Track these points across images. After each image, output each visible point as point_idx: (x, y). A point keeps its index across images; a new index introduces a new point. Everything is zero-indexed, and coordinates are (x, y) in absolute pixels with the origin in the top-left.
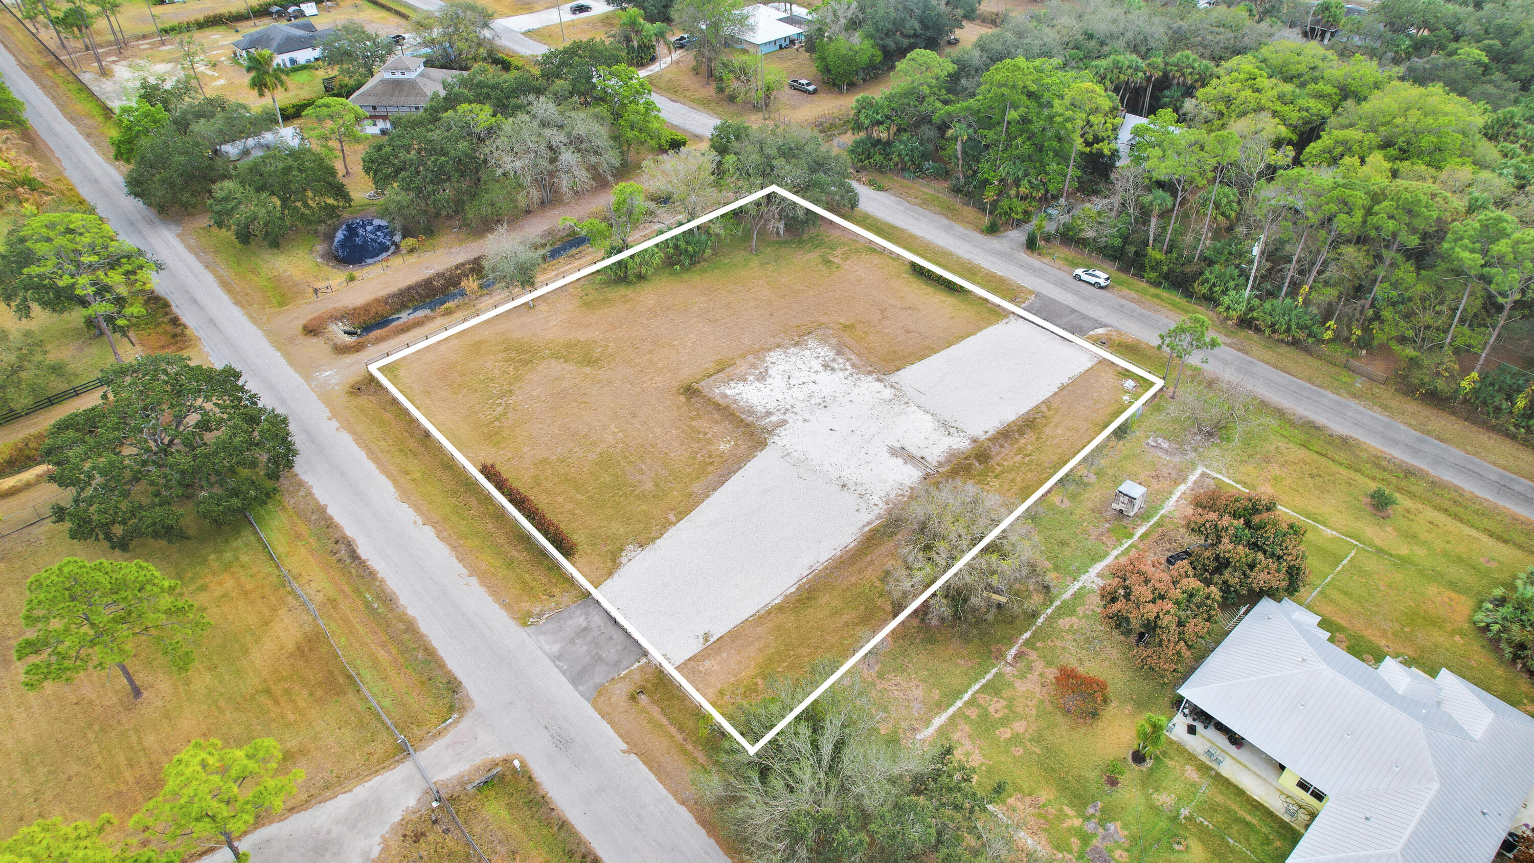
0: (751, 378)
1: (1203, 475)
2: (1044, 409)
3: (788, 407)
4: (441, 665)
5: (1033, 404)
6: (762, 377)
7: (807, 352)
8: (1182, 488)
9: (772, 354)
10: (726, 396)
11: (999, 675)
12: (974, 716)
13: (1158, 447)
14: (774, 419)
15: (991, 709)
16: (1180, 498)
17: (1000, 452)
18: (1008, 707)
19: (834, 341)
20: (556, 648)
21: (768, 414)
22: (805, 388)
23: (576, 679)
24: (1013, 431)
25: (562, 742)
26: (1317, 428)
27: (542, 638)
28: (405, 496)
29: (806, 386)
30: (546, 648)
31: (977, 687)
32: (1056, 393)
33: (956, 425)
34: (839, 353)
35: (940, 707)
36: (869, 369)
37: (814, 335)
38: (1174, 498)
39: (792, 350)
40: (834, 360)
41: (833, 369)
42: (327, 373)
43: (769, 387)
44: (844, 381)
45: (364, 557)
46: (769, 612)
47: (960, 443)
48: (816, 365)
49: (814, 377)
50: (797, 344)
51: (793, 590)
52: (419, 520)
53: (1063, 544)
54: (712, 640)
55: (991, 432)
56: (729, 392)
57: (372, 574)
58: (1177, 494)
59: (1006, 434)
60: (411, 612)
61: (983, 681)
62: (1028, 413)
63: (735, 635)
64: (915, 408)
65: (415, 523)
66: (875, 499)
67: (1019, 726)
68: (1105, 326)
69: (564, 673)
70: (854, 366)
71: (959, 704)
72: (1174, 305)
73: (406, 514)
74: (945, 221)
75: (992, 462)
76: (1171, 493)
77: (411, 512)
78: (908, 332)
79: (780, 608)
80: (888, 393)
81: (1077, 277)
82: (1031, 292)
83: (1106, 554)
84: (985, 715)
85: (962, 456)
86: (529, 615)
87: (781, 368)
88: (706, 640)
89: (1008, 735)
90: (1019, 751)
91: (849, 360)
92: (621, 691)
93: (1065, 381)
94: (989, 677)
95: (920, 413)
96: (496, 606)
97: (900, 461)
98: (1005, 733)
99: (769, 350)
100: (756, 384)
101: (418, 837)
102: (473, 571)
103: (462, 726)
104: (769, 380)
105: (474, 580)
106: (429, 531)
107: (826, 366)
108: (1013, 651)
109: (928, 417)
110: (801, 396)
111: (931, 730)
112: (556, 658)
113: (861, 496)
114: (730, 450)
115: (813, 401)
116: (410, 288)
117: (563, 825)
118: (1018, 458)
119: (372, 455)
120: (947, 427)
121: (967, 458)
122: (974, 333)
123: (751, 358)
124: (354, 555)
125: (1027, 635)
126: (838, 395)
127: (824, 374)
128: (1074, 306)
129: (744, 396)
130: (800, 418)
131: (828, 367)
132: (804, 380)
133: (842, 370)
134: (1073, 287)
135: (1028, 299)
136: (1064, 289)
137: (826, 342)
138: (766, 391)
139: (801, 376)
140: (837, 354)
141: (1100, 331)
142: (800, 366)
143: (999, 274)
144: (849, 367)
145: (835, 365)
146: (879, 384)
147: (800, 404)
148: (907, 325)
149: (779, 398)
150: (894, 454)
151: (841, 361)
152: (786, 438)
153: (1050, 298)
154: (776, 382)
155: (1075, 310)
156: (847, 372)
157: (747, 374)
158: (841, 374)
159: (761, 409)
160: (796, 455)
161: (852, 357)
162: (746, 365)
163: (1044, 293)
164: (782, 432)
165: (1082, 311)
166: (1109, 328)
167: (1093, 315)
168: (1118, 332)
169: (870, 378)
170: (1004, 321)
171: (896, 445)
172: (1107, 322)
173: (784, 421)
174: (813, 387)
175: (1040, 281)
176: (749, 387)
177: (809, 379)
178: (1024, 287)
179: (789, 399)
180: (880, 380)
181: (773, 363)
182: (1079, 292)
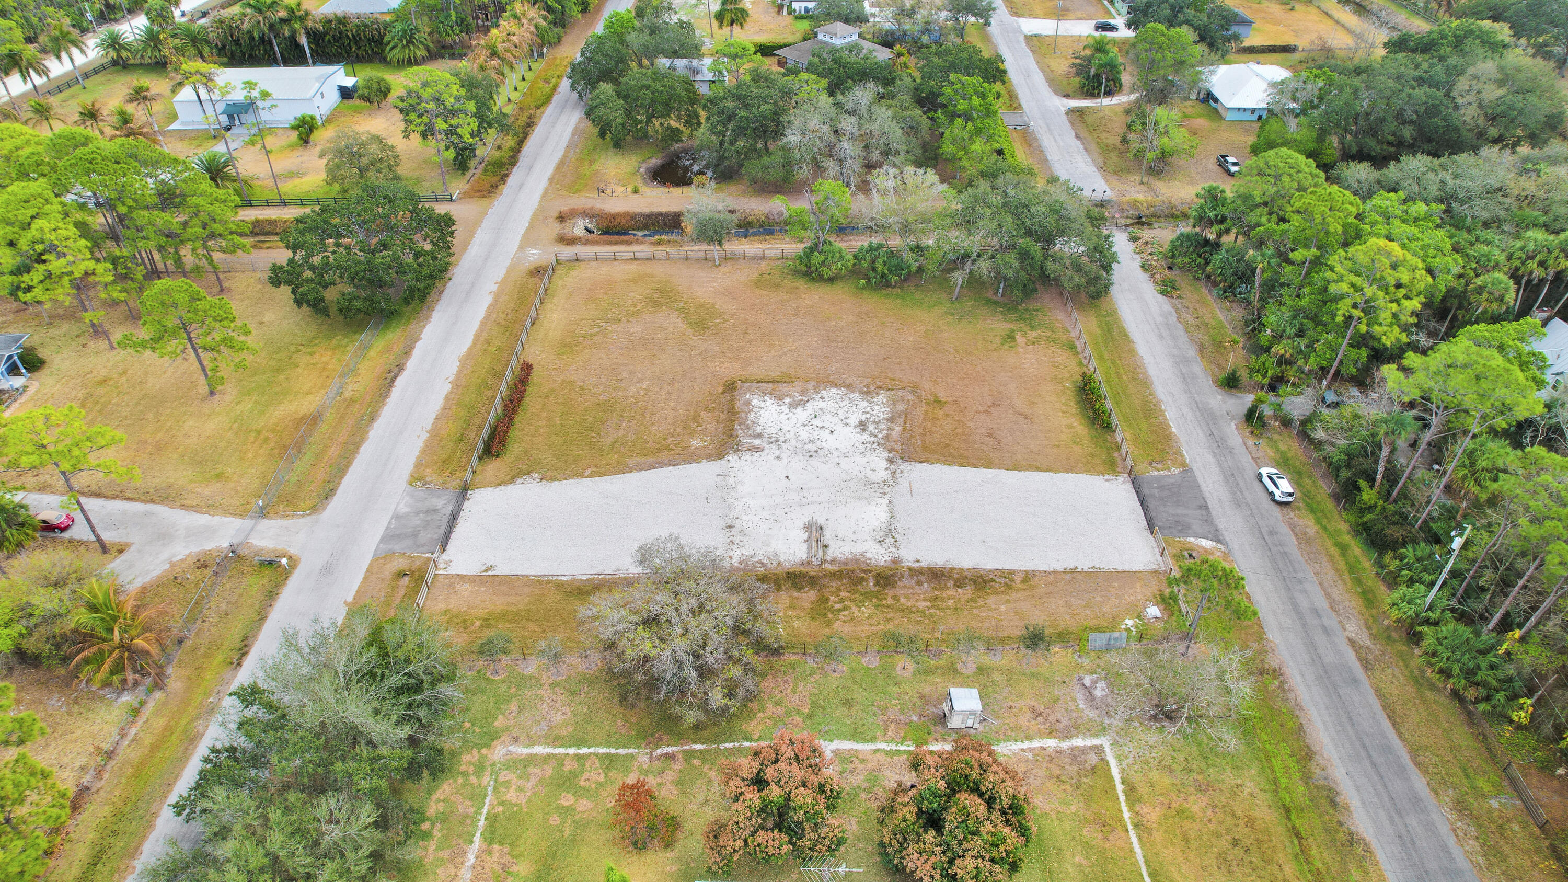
0: (788, 400)
1: (1099, 750)
2: (1018, 579)
3: (782, 439)
4: (342, 478)
5: (1008, 566)
6: (797, 404)
7: (864, 404)
8: (1051, 743)
9: (834, 390)
11: (632, 757)
12: (566, 769)
13: (1088, 690)
15: (586, 775)
16: (1031, 750)
17: (911, 587)
18: (600, 784)
19: (901, 407)
20: (405, 510)
22: (817, 432)
23: (387, 538)
24: (949, 577)
25: (327, 570)
26: (1333, 803)
27: (407, 498)
28: (465, 358)
29: (822, 431)
30: (401, 506)
31: (602, 750)
32: (1054, 572)
33: (898, 537)
34: (891, 420)
35: (557, 741)
36: (897, 447)
37: (893, 393)
38: (1026, 745)
39: (855, 396)
40: (876, 423)
42: (535, 252)
43: (790, 415)
44: (858, 444)
45: (396, 383)
46: (549, 582)
47: (879, 556)
48: (856, 419)
49: (839, 427)
51: (584, 578)
52: (452, 378)
53: (848, 703)
54: (490, 573)
55: (924, 564)
57: (387, 396)
58: (1036, 744)
59: (937, 576)
60: (372, 434)
61: (613, 751)
62: (990, 571)
63: (507, 582)
64: (885, 501)
65: (448, 378)
67: (584, 805)
68: (1219, 541)
69: (387, 529)
71: (572, 751)
72: (1352, 568)
73: (451, 368)
74: (1192, 352)
75: (891, 592)
76: (1030, 738)
77: (455, 370)
78: (990, 435)
79: (559, 585)
80: (881, 475)
81: (1260, 477)
82: (1184, 465)
83: (874, 740)
84: (574, 775)
85: (863, 567)
86: (422, 478)
88: (486, 571)
89: (566, 804)
90: (554, 820)
91: (890, 429)
92: (400, 564)
93: (1084, 565)
94: (622, 751)
95: (885, 507)
96: (413, 460)
97: (804, 537)
98: (567, 800)
99: (836, 386)
101: (204, 566)
102: (434, 430)
103: (302, 520)
105: (426, 437)
107: (862, 424)
108: (669, 750)
109: (884, 516)
111: (526, 751)
112: (397, 517)
114: (696, 448)
115: (808, 446)
116: (661, 214)
118: (923, 605)
120: (888, 534)
121: (865, 572)
122: (1056, 472)
123: (812, 384)
124: (394, 379)
125: (699, 747)
126: (836, 453)
127: (850, 429)
128: (1212, 503)
129: (762, 412)
130: (777, 453)
131: (862, 426)
132: (827, 425)
133: (871, 434)
134: (1242, 484)
135: (1169, 469)
136: (1227, 481)
137: (894, 404)
138: (784, 417)
139: (828, 421)
140: (887, 420)
141: (1205, 543)
142: (840, 412)
143: (1174, 430)
144: (880, 436)
145: (871, 427)
146: (884, 464)
147: (793, 442)
148: (999, 429)
149: (785, 428)
150: (807, 528)
151: (882, 426)
152: (742, 462)
153: (1196, 481)
154: (802, 415)
155: (1206, 508)
156: (873, 439)
157: (790, 395)
158: (865, 437)
159: (759, 429)
160: (731, 480)
161: (898, 428)
162: (799, 388)
163: (1197, 472)
164: (746, 456)
165: (1214, 513)
166: (1220, 546)
167: (1221, 523)
168: (1226, 556)
169: (885, 454)
170: (1107, 477)
171: (821, 521)
172: (1228, 539)
173: (761, 449)
174: (825, 434)
175: (1211, 459)
176: (775, 407)
177: (832, 427)
178: (1182, 456)
179: (792, 433)
180: (890, 461)
181: (822, 398)
182: (1241, 492)
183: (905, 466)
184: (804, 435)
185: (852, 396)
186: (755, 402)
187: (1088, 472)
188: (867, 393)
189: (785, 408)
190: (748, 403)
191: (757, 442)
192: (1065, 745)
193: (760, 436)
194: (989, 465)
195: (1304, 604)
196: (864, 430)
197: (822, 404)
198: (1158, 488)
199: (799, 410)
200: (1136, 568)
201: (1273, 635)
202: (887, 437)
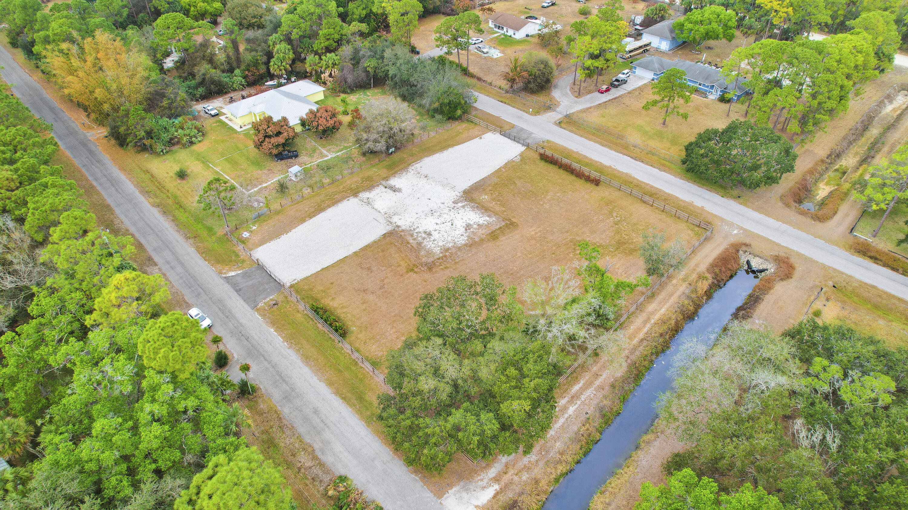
0: (475, 226)
3: (452, 210)
6: (468, 227)
7: (441, 244)
8: (265, 185)
9: (463, 242)
10: (488, 216)
13: (259, 202)
14: (460, 205)
19: (423, 253)
20: (533, 135)
21: (463, 207)
22: (443, 220)
23: (523, 129)
28: (628, 175)
29: (442, 222)
30: (537, 135)
32: (294, 228)
33: (363, 203)
34: (420, 244)
36: (403, 234)
37: (436, 257)
38: (273, 181)
39: (450, 245)
40: (424, 239)
41: (425, 232)
42: (735, 232)
43: (464, 221)
44: (419, 225)
45: (625, 156)
47: (364, 195)
48: (435, 235)
49: (437, 227)
50: (447, 250)
55: (345, 200)
56: (487, 218)
64: (382, 211)
65: (614, 166)
66: (412, 172)
68: (227, 278)
70: (412, 235)
73: (621, 169)
78: (369, 269)
80: (395, 219)
82: (258, 310)
85: (366, 189)
86: (547, 143)
87: (457, 232)
88: (480, 138)
91: (414, 239)
93: (284, 237)
96: (561, 144)
97: (397, 187)
99: (466, 245)
100: (472, 223)
102: (579, 154)
104: (464, 225)
106: (606, 164)
107: (430, 234)
110: (445, 216)
113: (419, 173)
114: (482, 195)
115: (438, 213)
120: (368, 202)
122: (323, 269)
123: (477, 239)
124: (631, 157)
126: (424, 217)
127: (431, 229)
128: (234, 294)
129: (478, 216)
130: (446, 205)
131: (428, 234)
132: (443, 225)
133: (419, 232)
134: (220, 314)
135: (264, 303)
136: (230, 311)
137: (427, 252)
138: (466, 219)
139: (445, 227)
141: (232, 274)
142: (445, 234)
143: (272, 330)
144: (415, 234)
145: (423, 235)
146: (399, 224)
147: (446, 212)
148: (368, 275)
149: (457, 215)
150: (400, 189)
151: (420, 239)
152: (454, 195)
153: (247, 303)
154: (460, 224)
155: (237, 291)
156: (416, 231)
157: (478, 229)
158: (420, 230)
159: (467, 209)
160: (448, 188)
161: (412, 242)
162: (479, 234)
163: (249, 309)
164: (456, 197)
165: (232, 290)
166: (224, 276)
167: (227, 287)
168: (220, 273)
169: (403, 228)
170: (296, 281)
171: (397, 193)
172: (221, 280)
173: (455, 203)
174: (438, 221)
175: (243, 321)
176: (475, 221)
177: (440, 226)
178: (260, 315)
179: (452, 214)
180: (398, 226)
181: (462, 235)
182: (220, 309)
183: (390, 228)
187: (307, 278)
192: (260, 187)
194: (356, 254)
195: (179, 269)
198: (267, 289)
200: (261, 248)
201: (192, 250)
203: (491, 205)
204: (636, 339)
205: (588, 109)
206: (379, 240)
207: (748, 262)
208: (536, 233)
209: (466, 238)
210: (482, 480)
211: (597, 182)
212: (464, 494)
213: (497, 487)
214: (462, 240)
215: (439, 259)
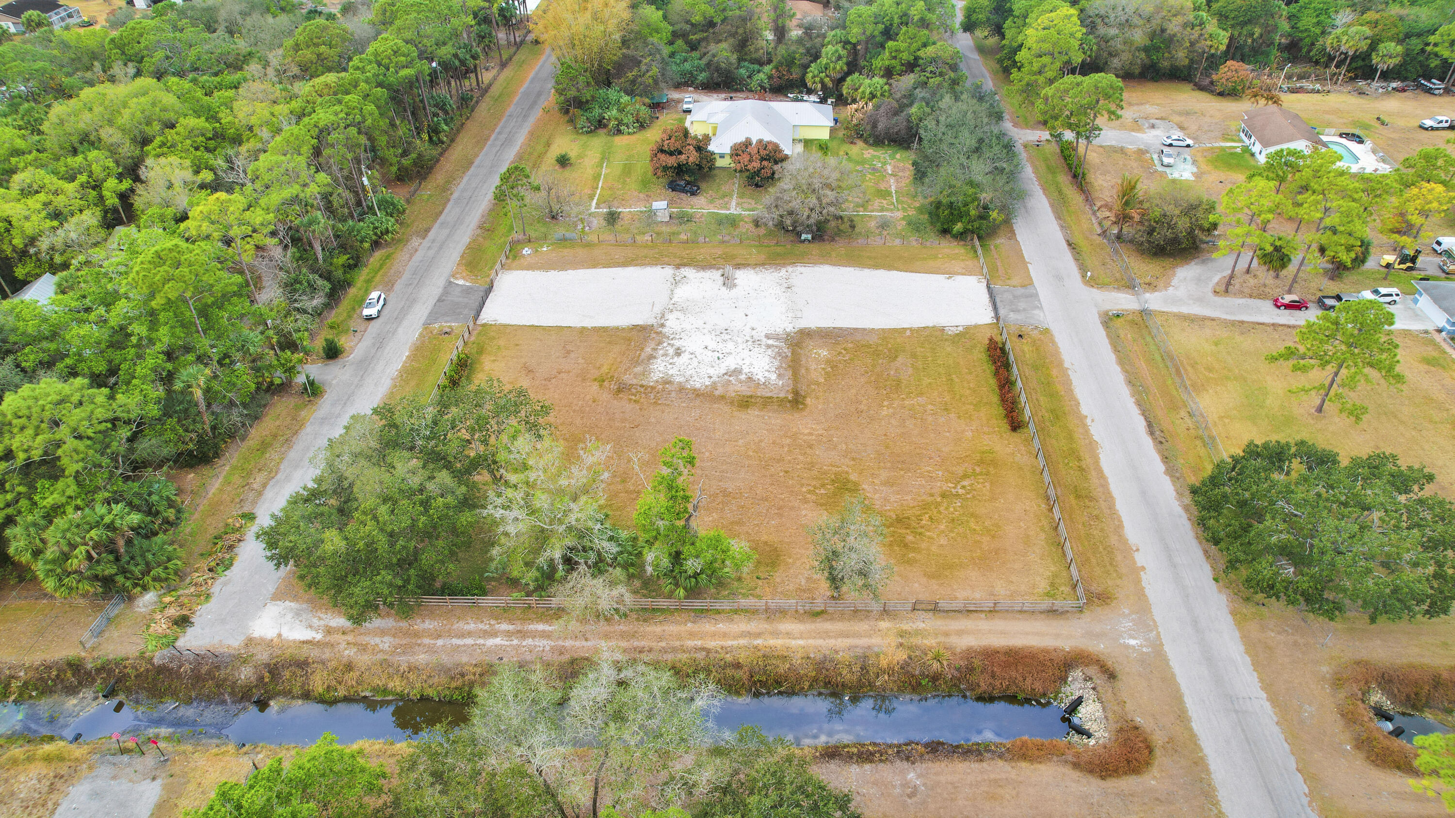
0: (743, 377)
3: (750, 343)
6: (734, 372)
7: (672, 372)
9: (698, 386)
19: (639, 369)
20: (1036, 312)
22: (720, 347)
23: (1036, 295)
27: (1041, 319)
28: (1092, 446)
29: (715, 349)
30: (1042, 315)
33: (672, 279)
34: (651, 357)
36: (654, 336)
37: (643, 383)
39: (679, 380)
42: (1132, 642)
43: (742, 363)
44: (685, 338)
45: (1142, 418)
47: (688, 272)
48: (683, 359)
49: (700, 351)
52: (1088, 421)
57: (1139, 404)
60: (1118, 369)
64: (675, 299)
65: (1093, 421)
66: (783, 274)
67: (849, 199)
69: (1039, 301)
71: (861, 214)
73: (1097, 431)
77: (1093, 431)
78: (569, 352)
80: (673, 316)
83: (710, 213)
84: (857, 207)
86: (1041, 333)
88: (951, 277)
91: (655, 349)
95: (677, 295)
96: (1060, 345)
97: (736, 281)
98: (857, 200)
99: (695, 390)
102: (1064, 372)
105: (1066, 365)
106: (1084, 410)
109: (678, 291)
110: (730, 344)
111: (885, 214)
113: (787, 279)
114: (823, 347)
115: (728, 337)
117: (1076, 260)
119: (1109, 498)
120: (678, 282)
122: (531, 326)
123: (719, 392)
124: (1150, 425)
126: (706, 331)
127: (689, 350)
128: (432, 302)
129: (767, 368)
130: (754, 333)
131: (678, 353)
132: (710, 353)
133: (673, 345)
135: (441, 326)
136: (406, 315)
137: (645, 371)
138: (747, 362)
139: (709, 356)
140: (655, 358)
141: (461, 282)
142: (695, 364)
143: (407, 354)
144: (665, 344)
145: (671, 351)
146: (668, 323)
147: (740, 340)
148: (558, 357)
149: (746, 352)
150: (735, 285)
151: (661, 352)
152: (782, 327)
153: (429, 317)
154: (731, 363)
155: (438, 300)
156: (672, 342)
157: (741, 382)
158: (677, 343)
159: (769, 352)
160: (790, 315)
161: (648, 350)
162: (731, 388)
163: (422, 322)
164: (780, 331)
166: (452, 280)
167: (438, 291)
168: (454, 275)
169: (664, 330)
170: (494, 323)
171: (724, 289)
172: (444, 283)
173: (768, 337)
174: (712, 345)
175: (401, 330)
176: (755, 371)
177: (706, 352)
178: (421, 334)
179: (741, 347)
180: (663, 325)
181: (710, 377)
183: (651, 321)
184: (730, 346)
185: (682, 379)
186: (773, 377)
187: (506, 326)
188: (667, 382)
189: (746, 370)
190: (780, 376)
191: (770, 342)
193: (769, 347)
194: (582, 329)
195: (433, 252)
196: (678, 349)
197: (711, 371)
198: (462, 314)
199: (733, 367)
200: (519, 272)
202: (660, 343)
203: (813, 366)
204: (699, 643)
205: (1204, 319)
206: (623, 329)
207: (1079, 701)
208: (811, 434)
209: (707, 383)
210: (320, 619)
211: (1016, 425)
212: (289, 616)
213: (319, 637)
214: (699, 382)
215: (642, 386)
